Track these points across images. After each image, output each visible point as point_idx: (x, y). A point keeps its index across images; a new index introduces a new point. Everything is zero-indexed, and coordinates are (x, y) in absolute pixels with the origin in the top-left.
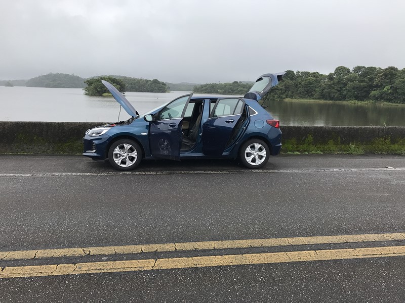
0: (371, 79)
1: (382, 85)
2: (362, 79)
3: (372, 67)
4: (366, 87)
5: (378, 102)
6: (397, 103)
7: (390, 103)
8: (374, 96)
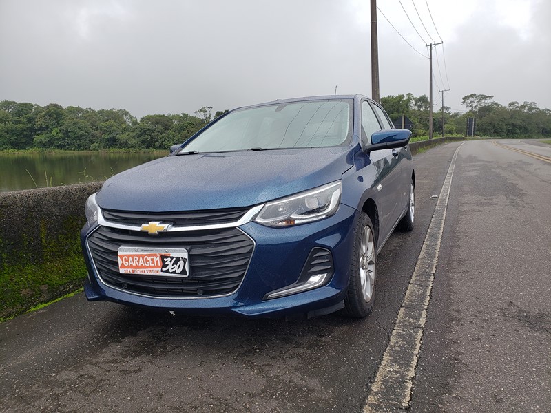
0: (30, 120)
1: (47, 127)
2: (16, 118)
3: (26, 104)
4: (25, 131)
5: (48, 150)
7: (63, 151)
8: (40, 142)
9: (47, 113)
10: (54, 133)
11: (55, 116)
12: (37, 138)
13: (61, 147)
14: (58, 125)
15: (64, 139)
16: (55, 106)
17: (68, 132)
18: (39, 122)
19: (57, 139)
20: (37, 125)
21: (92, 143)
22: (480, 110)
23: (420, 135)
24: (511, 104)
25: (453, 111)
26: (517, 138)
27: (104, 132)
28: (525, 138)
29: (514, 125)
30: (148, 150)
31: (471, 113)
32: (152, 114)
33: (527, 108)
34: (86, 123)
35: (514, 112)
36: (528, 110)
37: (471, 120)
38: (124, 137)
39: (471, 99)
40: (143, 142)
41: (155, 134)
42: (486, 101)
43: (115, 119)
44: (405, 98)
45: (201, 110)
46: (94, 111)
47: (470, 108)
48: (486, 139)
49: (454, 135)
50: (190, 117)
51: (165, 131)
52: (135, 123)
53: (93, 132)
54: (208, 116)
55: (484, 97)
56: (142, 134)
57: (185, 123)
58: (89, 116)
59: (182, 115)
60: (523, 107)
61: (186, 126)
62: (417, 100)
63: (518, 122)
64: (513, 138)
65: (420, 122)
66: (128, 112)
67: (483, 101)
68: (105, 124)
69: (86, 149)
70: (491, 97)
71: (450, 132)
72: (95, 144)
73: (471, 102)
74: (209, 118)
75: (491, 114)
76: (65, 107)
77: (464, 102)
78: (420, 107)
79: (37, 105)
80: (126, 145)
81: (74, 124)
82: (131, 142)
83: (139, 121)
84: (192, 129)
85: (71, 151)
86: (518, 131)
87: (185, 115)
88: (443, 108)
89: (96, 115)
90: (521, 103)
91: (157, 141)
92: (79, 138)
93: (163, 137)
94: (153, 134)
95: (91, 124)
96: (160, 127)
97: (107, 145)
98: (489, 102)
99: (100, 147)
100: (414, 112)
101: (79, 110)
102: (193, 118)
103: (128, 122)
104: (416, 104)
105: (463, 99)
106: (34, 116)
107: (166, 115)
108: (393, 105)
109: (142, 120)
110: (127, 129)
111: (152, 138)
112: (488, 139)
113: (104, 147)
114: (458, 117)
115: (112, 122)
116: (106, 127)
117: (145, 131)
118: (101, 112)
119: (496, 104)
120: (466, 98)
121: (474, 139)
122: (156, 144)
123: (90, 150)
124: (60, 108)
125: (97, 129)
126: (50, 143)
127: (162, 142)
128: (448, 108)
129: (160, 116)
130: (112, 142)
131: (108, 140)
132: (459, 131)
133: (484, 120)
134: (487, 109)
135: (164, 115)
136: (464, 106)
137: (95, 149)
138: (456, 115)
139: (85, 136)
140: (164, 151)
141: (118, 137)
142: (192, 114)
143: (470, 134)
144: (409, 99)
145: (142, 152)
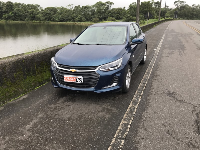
5: (8, 21)
6: (18, 21)
7: (14, 21)
8: (5, 17)
9: (7, 5)
10: (10, 14)
11: (10, 7)
12: (4, 16)
13: (13, 20)
14: (12, 10)
15: (14, 16)
16: (10, 2)
17: (16, 13)
18: (4, 9)
19: (12, 16)
20: (4, 10)
21: (26, 18)
22: (181, 7)
23: (155, 18)
24: (193, 5)
25: (169, 8)
26: (194, 19)
27: (30, 14)
28: (197, 19)
29: (193, 14)
30: (48, 21)
31: (177, 9)
32: (49, 7)
33: (199, 7)
34: (23, 10)
35: (194, 8)
36: (199, 8)
37: (176, 12)
38: (38, 16)
39: (177, 3)
40: (46, 18)
41: (51, 15)
42: (183, 4)
43: (34, 8)
44: (151, 2)
45: (69, 5)
46: (25, 5)
47: (176, 7)
48: (181, 19)
49: (169, 18)
50: (65, 8)
51: (55, 14)
52: (43, 10)
53: (26, 13)
54: (71, 8)
55: (183, 2)
56: (45, 15)
57: (62, 11)
58: (24, 7)
59: (61, 7)
60: (197, 6)
61: (63, 12)
62: (155, 3)
63: (195, 13)
64: (192, 19)
65: (155, 13)
66: (39, 6)
67: (182, 4)
68: (30, 10)
69: (24, 21)
70: (185, 2)
71: (168, 17)
72: (27, 19)
73: (177, 4)
74: (72, 9)
75: (185, 9)
76: (14, 3)
77: (174, 4)
78: (156, 6)
79: (3, 2)
80: (39, 19)
81: (18, 10)
82: (42, 18)
83: (44, 9)
84: (65, 13)
85: (18, 22)
86: (194, 17)
87: (63, 7)
88: (166, 6)
89: (26, 6)
90: (197, 5)
91: (52, 18)
92: (20, 16)
93: (54, 16)
94: (50, 15)
95: (25, 10)
96: (52, 12)
97: (32, 19)
98: (184, 4)
99: (29, 20)
100: (154, 9)
101: (19, 4)
102: (66, 9)
103: (40, 10)
104: (155, 5)
105: (175, 2)
106: (2, 7)
107: (55, 7)
108: (145, 5)
109: (46, 9)
110: (39, 13)
111: (50, 17)
112: (182, 19)
113: (31, 20)
114: (171, 10)
115: (33, 10)
116: (31, 12)
117: (47, 14)
118: (28, 5)
119: (187, 5)
120: (176, 2)
121: (177, 20)
122: (51, 19)
123: (25, 21)
124: (12, 3)
125: (27, 12)
126: (9, 18)
127: (54, 18)
128: (168, 6)
129: (53, 8)
130: (34, 18)
131: (32, 17)
132: (171, 16)
133: (182, 12)
134: (183, 7)
135: (54, 7)
136: (174, 5)
137: (27, 21)
138: (171, 9)
139: (23, 15)
140: (54, 22)
141: (36, 16)
142: (65, 7)
143: (175, 18)
144: (152, 3)
145: (46, 22)
